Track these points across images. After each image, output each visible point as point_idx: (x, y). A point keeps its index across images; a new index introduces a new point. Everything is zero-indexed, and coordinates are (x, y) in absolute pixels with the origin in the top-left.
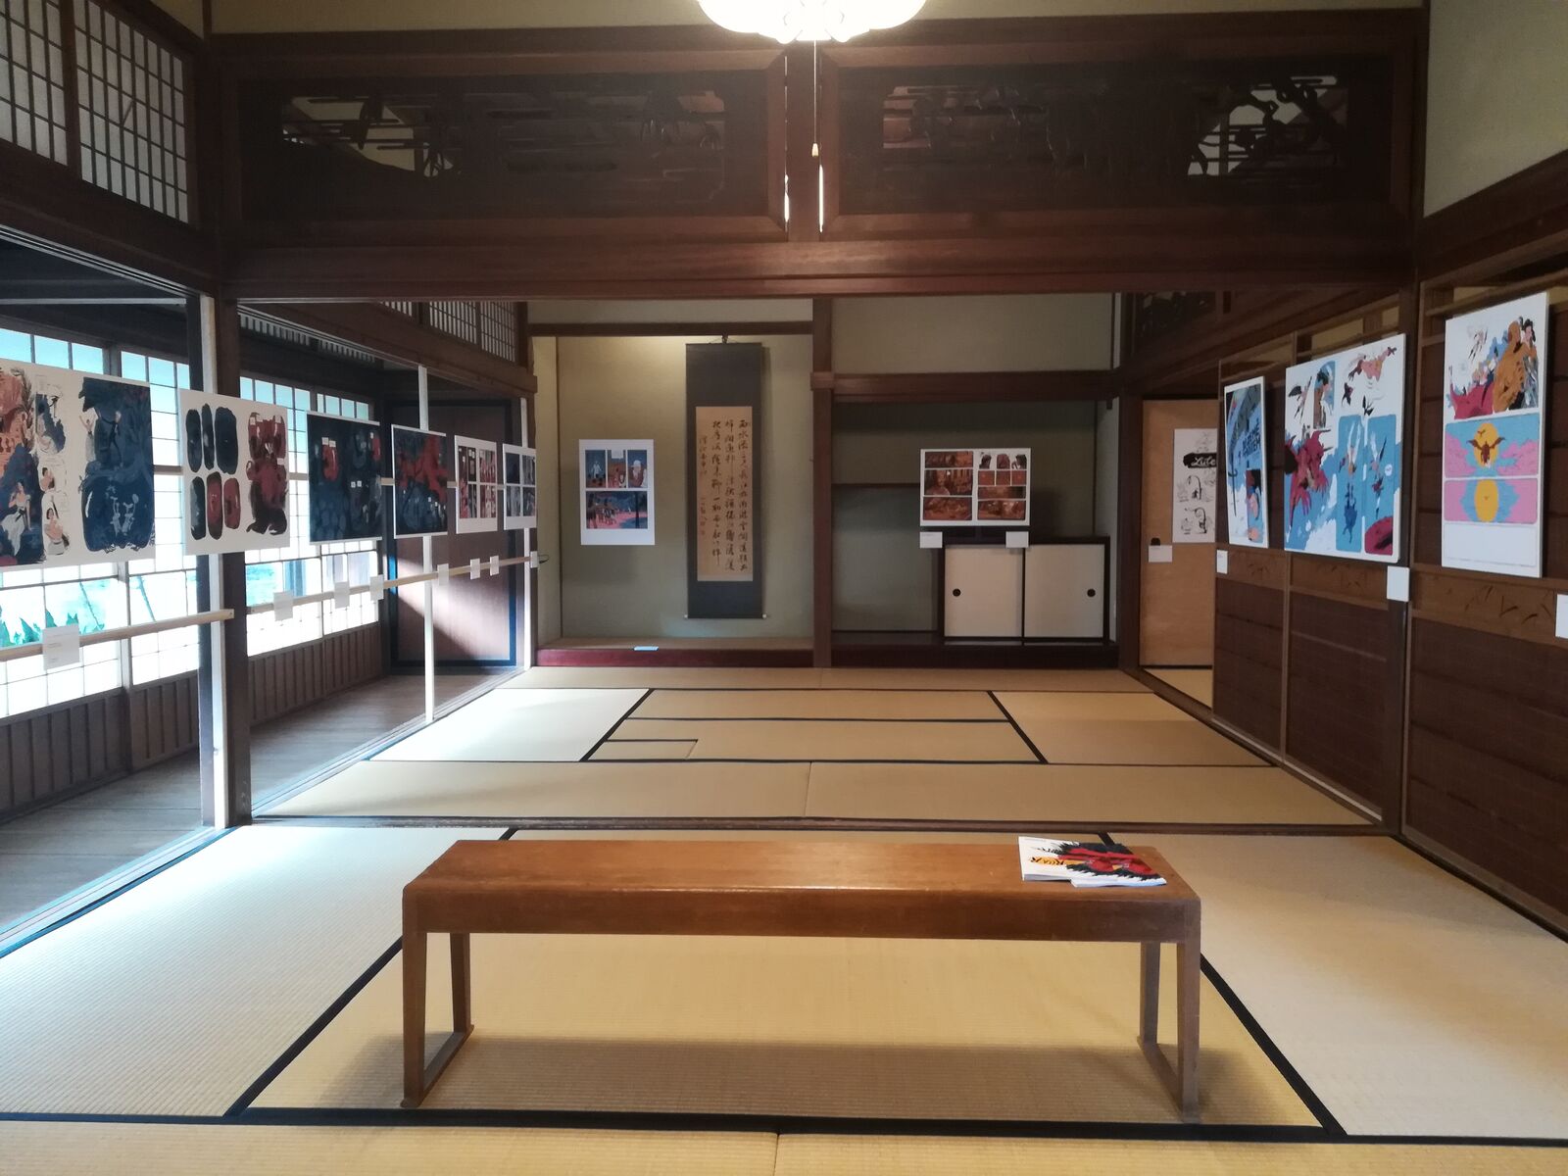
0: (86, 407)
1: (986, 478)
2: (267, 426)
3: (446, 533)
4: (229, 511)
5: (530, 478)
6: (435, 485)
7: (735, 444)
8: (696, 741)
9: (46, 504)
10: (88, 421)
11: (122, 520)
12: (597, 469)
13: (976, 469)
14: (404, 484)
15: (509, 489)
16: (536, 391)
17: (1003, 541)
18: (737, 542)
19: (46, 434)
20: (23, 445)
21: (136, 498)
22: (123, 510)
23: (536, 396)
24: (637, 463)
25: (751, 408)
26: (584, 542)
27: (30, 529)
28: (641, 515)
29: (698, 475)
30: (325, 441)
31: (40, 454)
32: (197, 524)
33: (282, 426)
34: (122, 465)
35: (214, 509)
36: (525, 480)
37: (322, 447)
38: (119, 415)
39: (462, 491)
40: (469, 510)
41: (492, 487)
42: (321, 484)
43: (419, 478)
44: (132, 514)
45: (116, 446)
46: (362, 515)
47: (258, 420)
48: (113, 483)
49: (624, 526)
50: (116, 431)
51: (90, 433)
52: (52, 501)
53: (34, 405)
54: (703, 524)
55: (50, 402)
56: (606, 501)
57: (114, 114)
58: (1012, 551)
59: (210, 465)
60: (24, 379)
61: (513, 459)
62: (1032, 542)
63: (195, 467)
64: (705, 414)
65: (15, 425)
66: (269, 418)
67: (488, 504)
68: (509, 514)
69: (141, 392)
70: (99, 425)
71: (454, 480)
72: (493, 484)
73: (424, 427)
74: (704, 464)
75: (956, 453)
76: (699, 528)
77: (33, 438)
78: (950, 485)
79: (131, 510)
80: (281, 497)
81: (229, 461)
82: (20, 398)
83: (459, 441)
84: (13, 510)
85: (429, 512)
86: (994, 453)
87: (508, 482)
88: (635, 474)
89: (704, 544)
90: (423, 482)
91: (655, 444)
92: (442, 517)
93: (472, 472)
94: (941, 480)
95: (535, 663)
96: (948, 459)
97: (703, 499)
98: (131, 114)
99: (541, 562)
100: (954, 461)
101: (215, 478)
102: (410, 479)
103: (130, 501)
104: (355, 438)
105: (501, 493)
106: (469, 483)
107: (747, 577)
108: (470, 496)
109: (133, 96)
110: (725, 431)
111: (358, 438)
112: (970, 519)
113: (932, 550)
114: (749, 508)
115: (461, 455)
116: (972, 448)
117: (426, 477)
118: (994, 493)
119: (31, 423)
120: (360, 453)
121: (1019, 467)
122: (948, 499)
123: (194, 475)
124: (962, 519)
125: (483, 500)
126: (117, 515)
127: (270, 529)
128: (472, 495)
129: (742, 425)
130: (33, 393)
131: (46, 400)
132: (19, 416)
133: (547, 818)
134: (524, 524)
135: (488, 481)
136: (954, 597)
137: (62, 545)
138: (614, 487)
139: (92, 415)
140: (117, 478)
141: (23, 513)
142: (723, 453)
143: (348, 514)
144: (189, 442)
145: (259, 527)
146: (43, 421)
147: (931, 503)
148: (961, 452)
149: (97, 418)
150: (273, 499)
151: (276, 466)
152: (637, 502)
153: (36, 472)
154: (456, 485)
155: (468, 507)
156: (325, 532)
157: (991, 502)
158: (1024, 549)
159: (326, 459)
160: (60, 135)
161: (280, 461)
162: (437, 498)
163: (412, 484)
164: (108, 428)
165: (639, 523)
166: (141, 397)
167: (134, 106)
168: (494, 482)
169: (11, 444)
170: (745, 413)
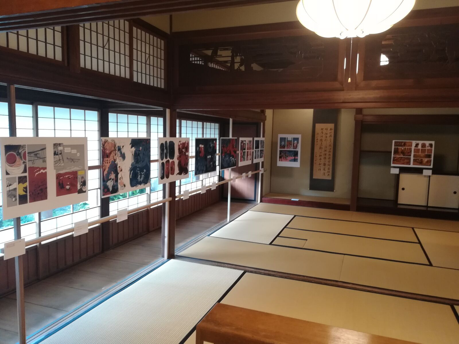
0: (132, 147)
1: (417, 151)
2: (184, 144)
3: (235, 167)
4: (172, 170)
5: (262, 147)
6: (233, 153)
7: (328, 135)
8: (307, 240)
9: (119, 176)
10: (132, 151)
11: (141, 177)
12: (283, 143)
13: (413, 148)
14: (223, 154)
15: (255, 151)
16: (266, 120)
17: (422, 173)
18: (327, 167)
19: (120, 156)
20: (114, 161)
21: (145, 171)
22: (141, 175)
23: (266, 121)
24: (296, 142)
25: (334, 124)
26: (278, 165)
27: (115, 184)
28: (296, 158)
29: (315, 145)
30: (201, 146)
31: (118, 163)
32: (162, 175)
33: (188, 144)
34: (141, 162)
35: (167, 170)
36: (261, 147)
37: (199, 148)
38: (141, 148)
39: (241, 154)
40: (243, 159)
41: (250, 151)
42: (199, 158)
43: (228, 152)
44: (143, 175)
45: (140, 157)
46: (210, 166)
47: (181, 143)
48: (139, 167)
49: (291, 161)
50: (140, 153)
51: (133, 154)
52: (121, 175)
53: (117, 149)
54: (316, 160)
55: (121, 147)
56: (285, 153)
57: (144, 61)
58: (425, 176)
59: (166, 158)
60: (114, 142)
61: (257, 142)
62: (433, 173)
63: (162, 159)
64: (318, 126)
65: (111, 155)
66: (184, 142)
67: (249, 156)
68: (255, 158)
69: (147, 141)
70: (135, 152)
71: (239, 151)
72: (251, 150)
73: (231, 137)
74: (317, 142)
75: (406, 142)
76: (314, 162)
77: (116, 159)
78: (403, 153)
79: (143, 174)
80: (187, 164)
81: (172, 156)
82: (113, 148)
83: (241, 139)
84: (110, 179)
85: (231, 162)
86: (420, 142)
87: (255, 149)
88: (295, 145)
89: (316, 167)
90: (229, 153)
91: (302, 136)
92: (235, 162)
93: (244, 148)
94: (400, 151)
95: (261, 201)
96: (403, 144)
97: (316, 153)
98: (148, 60)
99: (265, 171)
100: (405, 144)
101: (168, 161)
102: (225, 153)
103: (143, 172)
104: (209, 143)
105: (253, 152)
106: (243, 151)
107: (329, 178)
108: (243, 155)
109: (149, 54)
110: (324, 131)
111: (210, 143)
112: (410, 164)
113: (396, 174)
114: (331, 156)
115: (241, 143)
116: (412, 140)
117: (230, 151)
118: (419, 156)
119: (116, 154)
120: (210, 148)
121: (430, 147)
122: (402, 157)
123: (162, 162)
124: (407, 164)
125: (247, 155)
126: (139, 176)
127: (183, 173)
128: (244, 155)
129: (331, 130)
130: (117, 146)
131: (120, 147)
132: (113, 153)
133: (256, 269)
134: (260, 160)
135: (249, 149)
136: (402, 191)
137: (124, 187)
138: (288, 149)
139: (133, 149)
140: (140, 166)
141: (113, 180)
142: (324, 138)
143: (206, 166)
144: (161, 152)
145: (180, 173)
146: (119, 153)
147: (395, 159)
148: (408, 142)
149: (135, 150)
150: (185, 164)
151: (186, 155)
152: (295, 154)
153: (117, 168)
154: (239, 152)
155: (243, 158)
156: (199, 172)
157: (418, 159)
158: (430, 176)
159: (201, 151)
160: (128, 70)
161: (187, 154)
162: (233, 157)
163: (226, 154)
164: (138, 152)
165: (295, 160)
166: (148, 142)
167: (149, 57)
168: (251, 149)
169: (110, 161)
170: (332, 126)
